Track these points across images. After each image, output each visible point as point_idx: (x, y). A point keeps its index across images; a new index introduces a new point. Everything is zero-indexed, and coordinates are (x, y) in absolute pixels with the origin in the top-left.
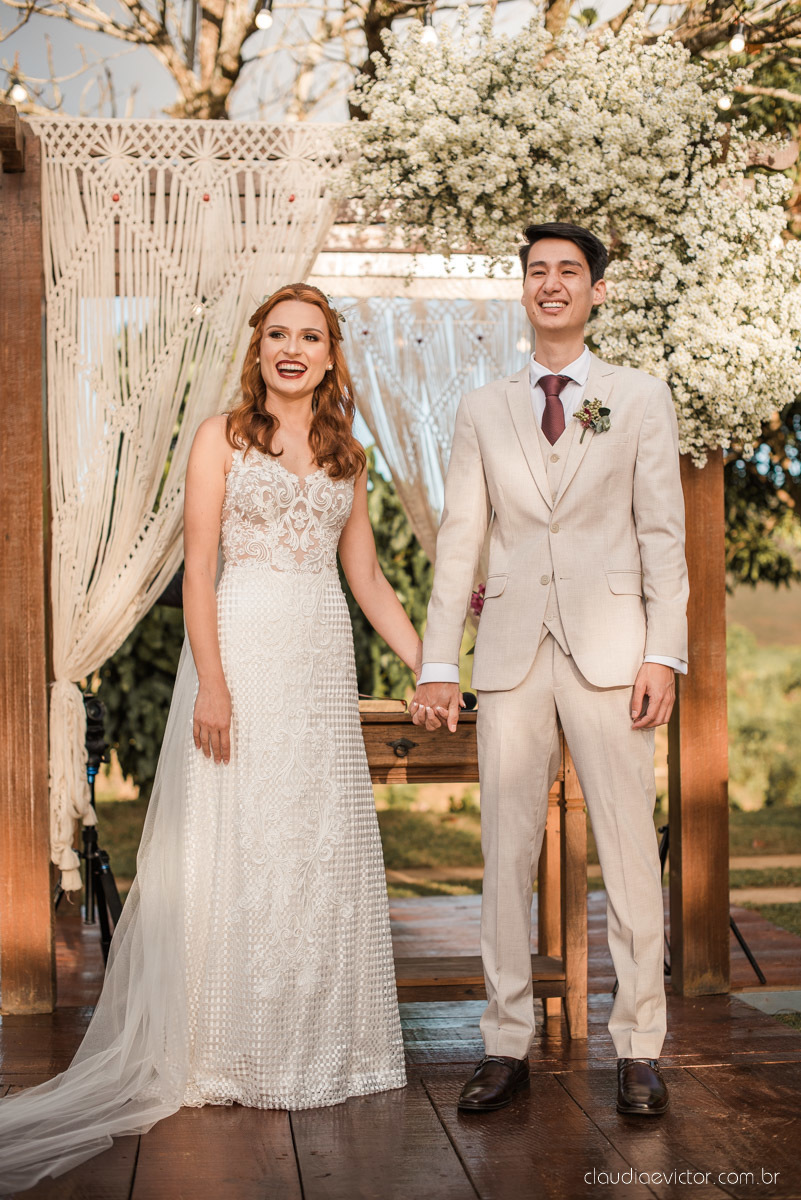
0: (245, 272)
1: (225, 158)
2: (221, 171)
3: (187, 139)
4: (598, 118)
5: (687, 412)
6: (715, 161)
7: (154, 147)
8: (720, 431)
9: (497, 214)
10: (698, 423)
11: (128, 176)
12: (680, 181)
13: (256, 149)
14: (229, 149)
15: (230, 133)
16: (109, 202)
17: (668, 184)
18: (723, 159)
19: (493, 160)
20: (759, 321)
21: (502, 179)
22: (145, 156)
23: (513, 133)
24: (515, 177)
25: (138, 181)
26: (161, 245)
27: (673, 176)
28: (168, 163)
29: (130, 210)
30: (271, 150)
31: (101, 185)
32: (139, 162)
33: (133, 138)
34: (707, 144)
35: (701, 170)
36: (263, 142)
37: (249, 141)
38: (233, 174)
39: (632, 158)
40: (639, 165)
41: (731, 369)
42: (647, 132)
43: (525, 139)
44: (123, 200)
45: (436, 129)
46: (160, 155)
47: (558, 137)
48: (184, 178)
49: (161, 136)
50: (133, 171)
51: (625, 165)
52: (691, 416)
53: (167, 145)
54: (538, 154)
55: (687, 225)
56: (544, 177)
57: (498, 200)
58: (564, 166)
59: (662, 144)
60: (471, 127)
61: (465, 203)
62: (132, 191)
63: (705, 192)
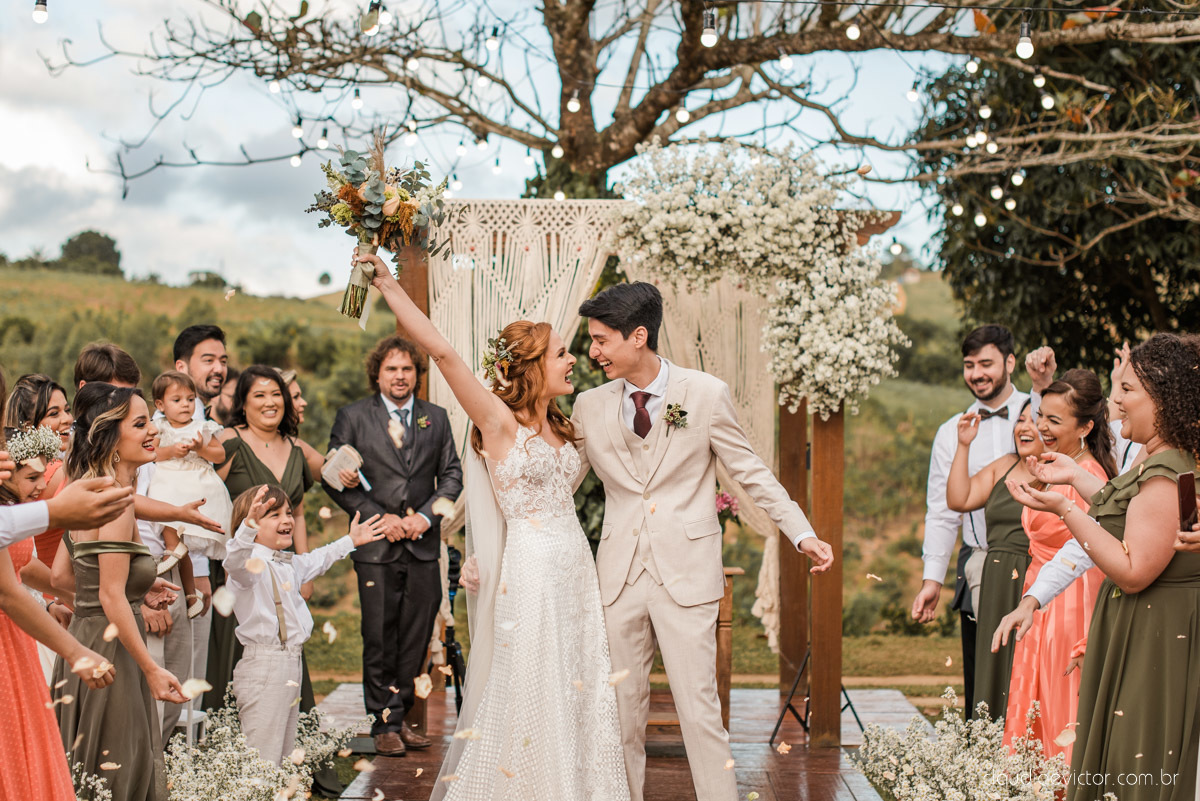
0: (550, 294)
1: (539, 223)
2: (536, 232)
3: (516, 212)
4: (760, 211)
5: (813, 389)
6: (833, 236)
7: (496, 217)
8: (833, 401)
9: (699, 268)
10: (821, 393)
11: (480, 235)
12: (810, 249)
13: (558, 218)
14: (541, 218)
15: (542, 209)
16: (468, 251)
17: (802, 251)
18: (840, 232)
19: (694, 239)
20: (857, 335)
21: (701, 248)
22: (491, 223)
23: (708, 220)
24: (711, 243)
25: (486, 238)
26: (499, 277)
27: (804, 245)
28: (504, 228)
29: (481, 256)
30: (567, 219)
31: (463, 241)
32: (487, 226)
33: (484, 212)
34: (829, 225)
35: (825, 240)
36: (562, 214)
37: (554, 213)
38: (544, 234)
39: (782, 234)
40: (784, 240)
41: (837, 366)
42: (790, 220)
43: (716, 223)
44: (477, 251)
45: (659, 220)
46: (500, 223)
47: (737, 221)
48: (514, 236)
49: (500, 210)
50: (483, 231)
51: (777, 238)
52: (817, 390)
53: (504, 216)
54: (726, 231)
55: (813, 276)
56: (727, 244)
57: (702, 258)
58: (740, 239)
59: (800, 228)
60: (681, 218)
61: (680, 260)
62: (482, 245)
63: (824, 257)
